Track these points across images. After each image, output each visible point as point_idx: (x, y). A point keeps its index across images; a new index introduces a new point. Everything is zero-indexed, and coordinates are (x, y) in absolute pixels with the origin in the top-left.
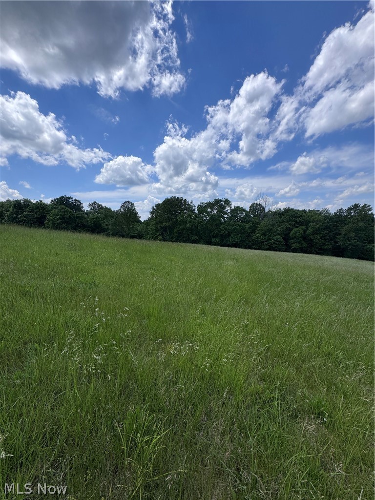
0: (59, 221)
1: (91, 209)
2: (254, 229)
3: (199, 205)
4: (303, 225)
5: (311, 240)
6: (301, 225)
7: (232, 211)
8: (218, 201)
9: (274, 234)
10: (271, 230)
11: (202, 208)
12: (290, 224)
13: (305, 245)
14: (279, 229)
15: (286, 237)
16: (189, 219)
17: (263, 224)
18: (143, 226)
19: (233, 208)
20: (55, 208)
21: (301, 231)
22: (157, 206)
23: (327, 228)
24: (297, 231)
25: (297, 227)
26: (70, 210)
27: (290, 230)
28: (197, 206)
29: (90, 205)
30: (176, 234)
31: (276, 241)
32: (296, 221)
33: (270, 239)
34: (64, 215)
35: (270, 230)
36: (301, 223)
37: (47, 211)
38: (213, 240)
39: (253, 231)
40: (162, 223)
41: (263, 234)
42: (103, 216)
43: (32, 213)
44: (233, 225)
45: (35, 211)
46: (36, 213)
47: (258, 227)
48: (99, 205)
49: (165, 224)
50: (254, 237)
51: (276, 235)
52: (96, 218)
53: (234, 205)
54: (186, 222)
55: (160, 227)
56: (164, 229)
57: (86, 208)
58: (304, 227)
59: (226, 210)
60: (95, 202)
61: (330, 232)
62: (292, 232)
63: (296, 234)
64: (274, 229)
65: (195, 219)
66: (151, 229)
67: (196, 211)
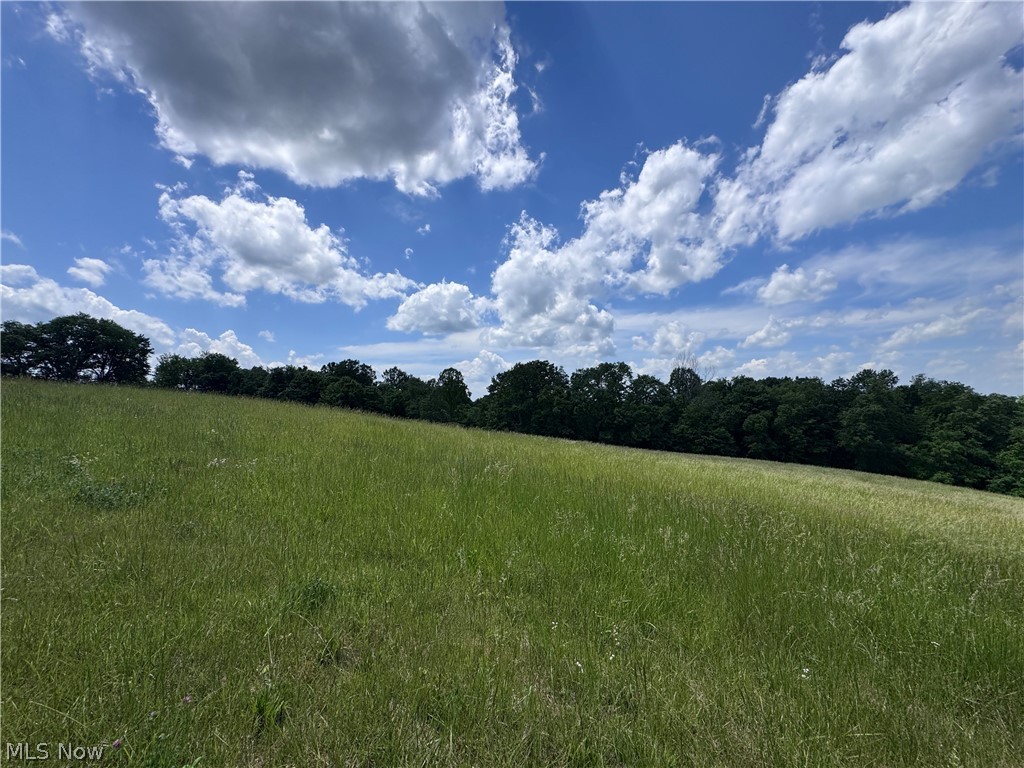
1: (387, 380)
2: (675, 415)
3: (573, 374)
4: (766, 408)
5: (786, 437)
6: (762, 409)
7: (634, 383)
8: (606, 367)
9: (714, 424)
10: (708, 417)
11: (582, 377)
12: (741, 407)
13: (774, 446)
14: (722, 416)
15: (739, 434)
16: (556, 398)
17: (692, 406)
18: (476, 411)
19: (635, 377)
20: (333, 380)
21: (764, 420)
22: (501, 376)
23: (813, 414)
24: (757, 420)
25: (755, 412)
26: (357, 384)
27: (744, 417)
28: (570, 375)
29: (386, 373)
30: (534, 425)
31: (717, 437)
32: (752, 402)
33: (706, 434)
34: (348, 392)
35: (705, 418)
36: (761, 406)
38: (601, 435)
39: (675, 420)
40: (510, 406)
41: (692, 425)
42: (408, 393)
44: (635, 410)
45: (303, 385)
47: (682, 412)
48: (401, 374)
49: (514, 406)
50: (676, 431)
51: (716, 427)
52: (397, 397)
54: (552, 403)
55: (506, 411)
56: (514, 416)
57: (380, 379)
58: (768, 413)
59: (623, 381)
60: (395, 367)
61: (820, 422)
62: (747, 421)
63: (753, 425)
64: (713, 417)
65: (568, 398)
66: (491, 415)
67: (570, 384)
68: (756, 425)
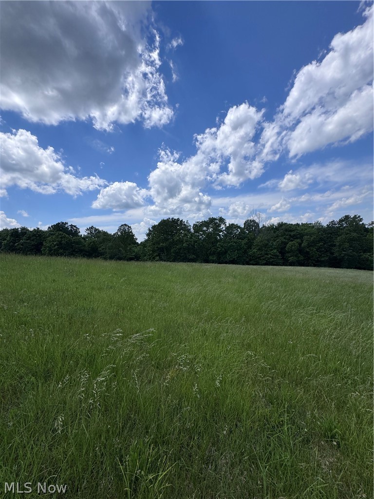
0: (56, 247)
1: (88, 234)
2: (250, 245)
3: (194, 225)
4: (297, 238)
5: (308, 253)
6: (295, 239)
7: (227, 228)
8: (212, 220)
9: (270, 248)
11: (198, 227)
12: (284, 238)
13: (302, 258)
14: (275, 244)
15: (282, 251)
16: (185, 238)
17: (258, 239)
18: (140, 248)
19: (228, 225)
20: (52, 234)
21: (297, 244)
22: (154, 227)
23: (321, 240)
24: (292, 245)
25: (292, 241)
26: (67, 236)
27: (286, 244)
28: (192, 226)
29: (87, 230)
30: (173, 254)
31: (272, 255)
32: (290, 235)
33: (267, 254)
34: (61, 241)
35: (266, 245)
36: (294, 237)
37: (44, 238)
38: (211, 258)
39: (250, 247)
40: (159, 244)
41: (259, 249)
43: (28, 241)
44: (229, 242)
45: (32, 238)
46: (33, 240)
47: (253, 243)
48: (96, 230)
49: (161, 244)
50: (250, 253)
51: (272, 250)
52: (93, 242)
53: (228, 222)
54: (182, 241)
55: (157, 247)
56: (161, 250)
58: (299, 240)
59: (221, 227)
60: (92, 227)
61: (324, 244)
62: (288, 246)
63: (291, 247)
64: (270, 244)
65: (191, 238)
66: (148, 250)
67: (192, 230)
68: (293, 247)
